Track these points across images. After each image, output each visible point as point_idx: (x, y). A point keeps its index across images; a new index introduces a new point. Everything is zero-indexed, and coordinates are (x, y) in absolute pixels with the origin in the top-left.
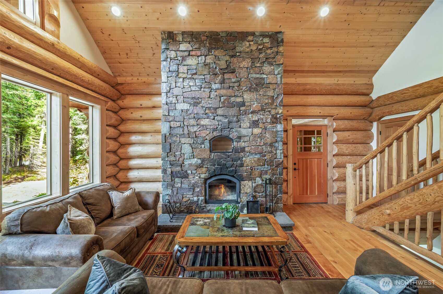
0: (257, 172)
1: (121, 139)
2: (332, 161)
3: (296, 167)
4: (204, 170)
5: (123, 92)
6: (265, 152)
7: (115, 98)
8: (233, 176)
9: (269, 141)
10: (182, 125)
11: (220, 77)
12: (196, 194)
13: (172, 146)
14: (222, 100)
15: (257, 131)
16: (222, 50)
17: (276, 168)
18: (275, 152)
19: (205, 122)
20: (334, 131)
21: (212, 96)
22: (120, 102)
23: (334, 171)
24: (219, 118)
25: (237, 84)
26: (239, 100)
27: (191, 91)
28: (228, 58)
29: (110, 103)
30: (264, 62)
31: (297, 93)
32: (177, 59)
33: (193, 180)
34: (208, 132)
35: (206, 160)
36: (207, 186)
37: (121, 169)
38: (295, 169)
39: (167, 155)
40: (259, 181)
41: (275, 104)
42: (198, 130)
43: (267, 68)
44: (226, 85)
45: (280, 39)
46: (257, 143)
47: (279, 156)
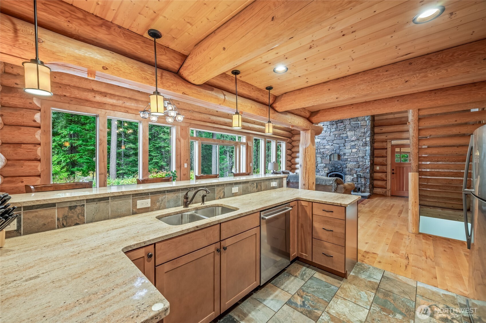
0: (354, 171)
1: (293, 155)
3: (394, 172)
4: (327, 169)
5: (294, 134)
6: (359, 161)
7: (291, 137)
8: (341, 173)
9: (361, 155)
10: (317, 149)
11: (335, 126)
14: (336, 136)
15: (354, 150)
17: (365, 170)
19: (327, 147)
21: (331, 135)
22: (292, 138)
24: (334, 145)
25: (344, 128)
26: (345, 135)
29: (289, 140)
33: (322, 173)
34: (329, 152)
35: (328, 165)
37: (292, 169)
40: (355, 175)
41: (365, 136)
42: (324, 151)
43: (360, 118)
44: (338, 129)
46: (354, 157)
47: (367, 163)
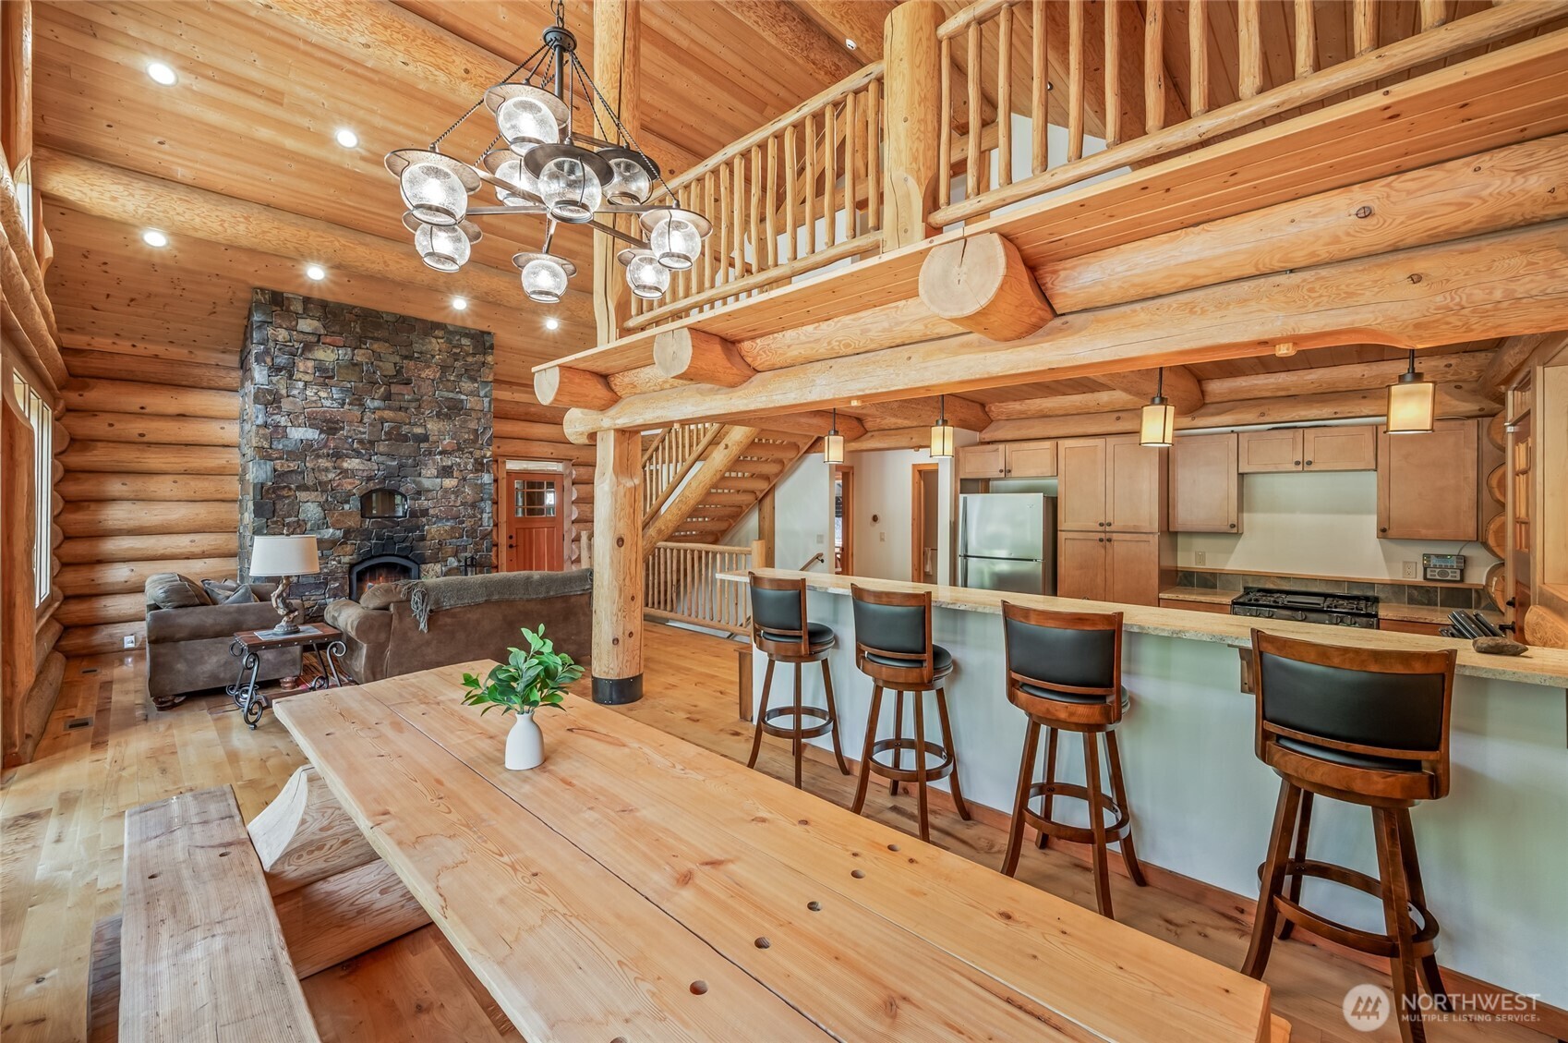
0: (449, 549)
2: (570, 530)
3: (513, 542)
5: (78, 371)
6: (464, 517)
8: (406, 558)
9: (470, 499)
10: (302, 468)
11: (382, 389)
12: (332, 592)
13: (277, 507)
14: (386, 428)
15: (449, 483)
16: (387, 345)
17: (481, 542)
18: (479, 516)
19: (351, 464)
20: (573, 484)
21: (365, 420)
22: (70, 395)
23: (574, 546)
24: (380, 459)
25: (414, 404)
26: (419, 430)
27: (323, 407)
28: (397, 359)
30: (462, 375)
31: (515, 417)
32: (291, 344)
33: (325, 567)
34: (357, 482)
35: (354, 531)
36: (354, 577)
38: (511, 546)
39: (267, 522)
40: (453, 562)
41: (480, 442)
42: (337, 478)
43: (467, 385)
44: (395, 404)
45: (488, 344)
46: (449, 502)
47: (485, 523)
